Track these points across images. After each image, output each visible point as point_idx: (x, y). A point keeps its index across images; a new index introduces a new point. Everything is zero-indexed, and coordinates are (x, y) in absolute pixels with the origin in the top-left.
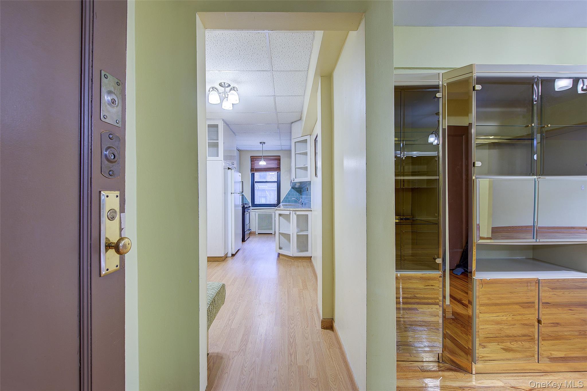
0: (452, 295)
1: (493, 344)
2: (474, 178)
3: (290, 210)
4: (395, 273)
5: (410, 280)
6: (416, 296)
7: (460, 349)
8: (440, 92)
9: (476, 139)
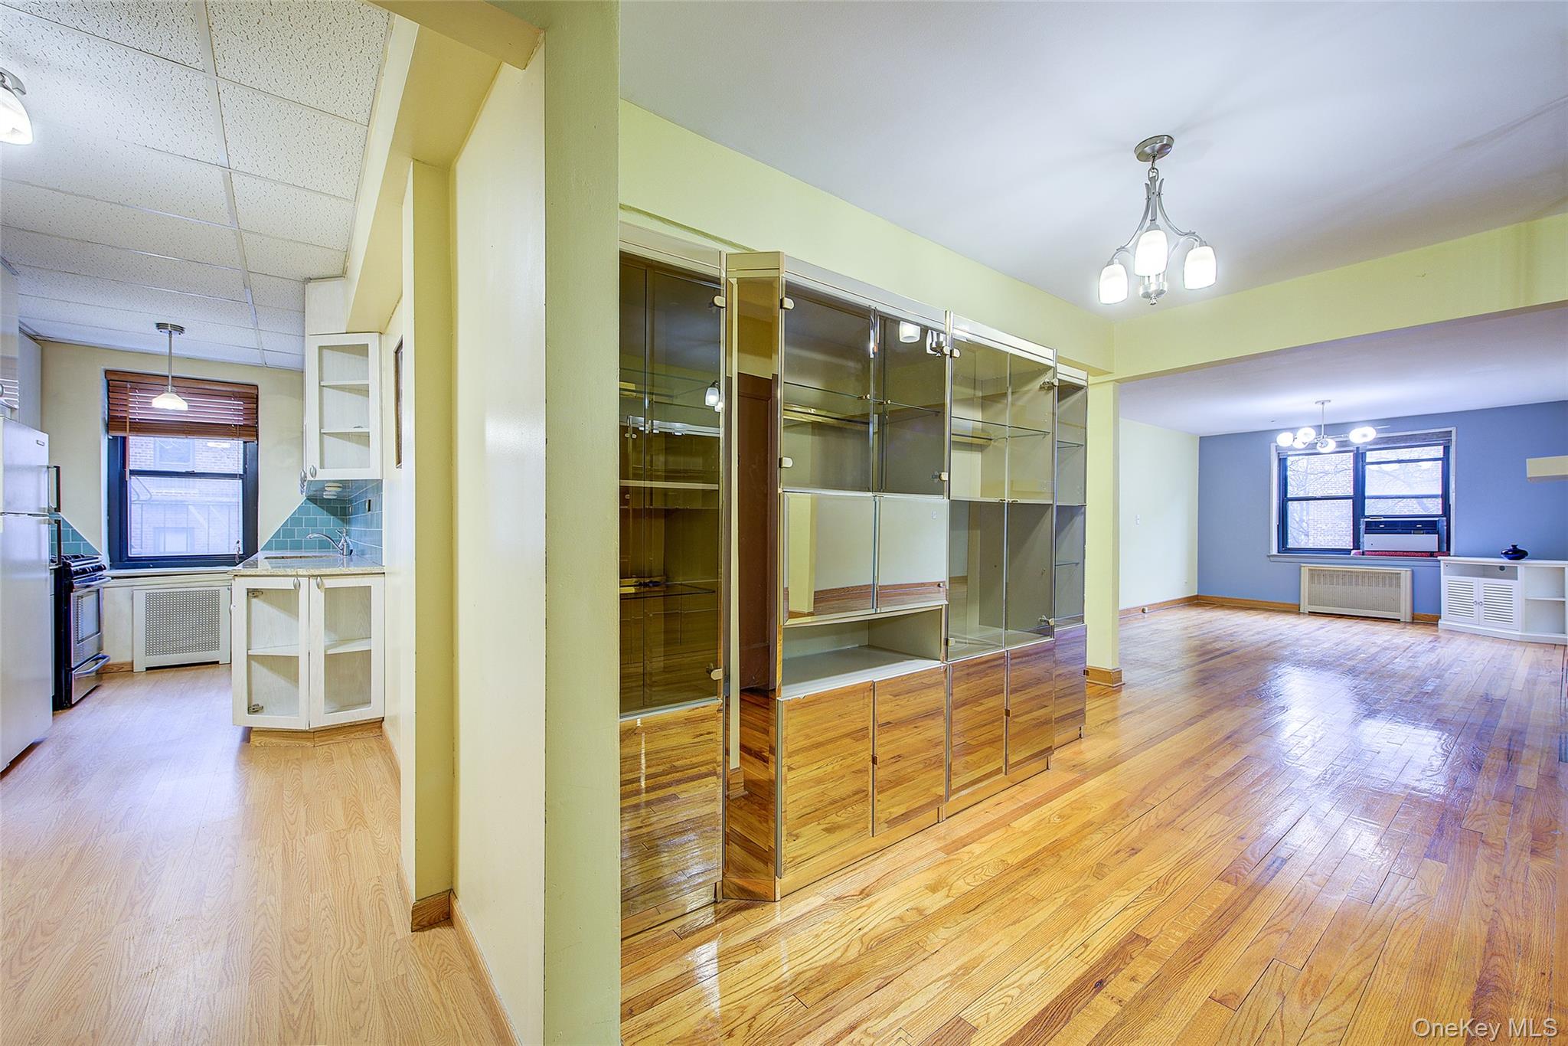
0: (746, 744)
1: (810, 826)
2: (780, 491)
3: (297, 576)
4: (619, 720)
5: (662, 729)
6: (674, 766)
7: (757, 858)
8: (722, 294)
9: (784, 410)
